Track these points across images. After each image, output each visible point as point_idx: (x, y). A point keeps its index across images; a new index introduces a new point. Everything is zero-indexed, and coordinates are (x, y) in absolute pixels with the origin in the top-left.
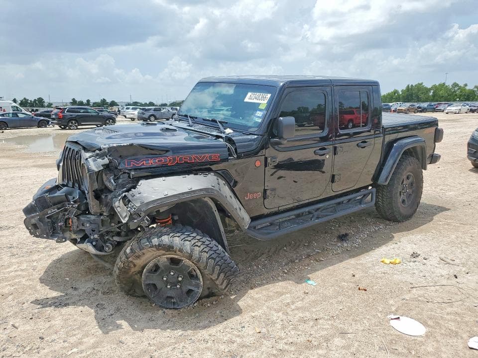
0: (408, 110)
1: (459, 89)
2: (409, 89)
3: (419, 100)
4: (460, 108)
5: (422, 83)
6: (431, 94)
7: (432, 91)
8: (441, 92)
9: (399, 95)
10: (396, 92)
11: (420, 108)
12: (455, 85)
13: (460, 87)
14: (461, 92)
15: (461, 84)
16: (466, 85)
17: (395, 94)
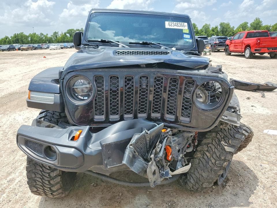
0: (28, 48)
1: (44, 36)
2: (16, 36)
3: (23, 43)
4: (56, 46)
5: (23, 32)
6: (30, 39)
7: (30, 38)
8: (35, 38)
9: (10, 40)
10: (7, 38)
11: (33, 47)
12: (42, 34)
13: (44, 35)
14: (45, 38)
15: (45, 34)
16: (47, 34)
17: (6, 39)
